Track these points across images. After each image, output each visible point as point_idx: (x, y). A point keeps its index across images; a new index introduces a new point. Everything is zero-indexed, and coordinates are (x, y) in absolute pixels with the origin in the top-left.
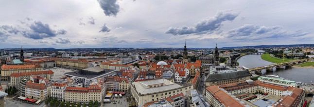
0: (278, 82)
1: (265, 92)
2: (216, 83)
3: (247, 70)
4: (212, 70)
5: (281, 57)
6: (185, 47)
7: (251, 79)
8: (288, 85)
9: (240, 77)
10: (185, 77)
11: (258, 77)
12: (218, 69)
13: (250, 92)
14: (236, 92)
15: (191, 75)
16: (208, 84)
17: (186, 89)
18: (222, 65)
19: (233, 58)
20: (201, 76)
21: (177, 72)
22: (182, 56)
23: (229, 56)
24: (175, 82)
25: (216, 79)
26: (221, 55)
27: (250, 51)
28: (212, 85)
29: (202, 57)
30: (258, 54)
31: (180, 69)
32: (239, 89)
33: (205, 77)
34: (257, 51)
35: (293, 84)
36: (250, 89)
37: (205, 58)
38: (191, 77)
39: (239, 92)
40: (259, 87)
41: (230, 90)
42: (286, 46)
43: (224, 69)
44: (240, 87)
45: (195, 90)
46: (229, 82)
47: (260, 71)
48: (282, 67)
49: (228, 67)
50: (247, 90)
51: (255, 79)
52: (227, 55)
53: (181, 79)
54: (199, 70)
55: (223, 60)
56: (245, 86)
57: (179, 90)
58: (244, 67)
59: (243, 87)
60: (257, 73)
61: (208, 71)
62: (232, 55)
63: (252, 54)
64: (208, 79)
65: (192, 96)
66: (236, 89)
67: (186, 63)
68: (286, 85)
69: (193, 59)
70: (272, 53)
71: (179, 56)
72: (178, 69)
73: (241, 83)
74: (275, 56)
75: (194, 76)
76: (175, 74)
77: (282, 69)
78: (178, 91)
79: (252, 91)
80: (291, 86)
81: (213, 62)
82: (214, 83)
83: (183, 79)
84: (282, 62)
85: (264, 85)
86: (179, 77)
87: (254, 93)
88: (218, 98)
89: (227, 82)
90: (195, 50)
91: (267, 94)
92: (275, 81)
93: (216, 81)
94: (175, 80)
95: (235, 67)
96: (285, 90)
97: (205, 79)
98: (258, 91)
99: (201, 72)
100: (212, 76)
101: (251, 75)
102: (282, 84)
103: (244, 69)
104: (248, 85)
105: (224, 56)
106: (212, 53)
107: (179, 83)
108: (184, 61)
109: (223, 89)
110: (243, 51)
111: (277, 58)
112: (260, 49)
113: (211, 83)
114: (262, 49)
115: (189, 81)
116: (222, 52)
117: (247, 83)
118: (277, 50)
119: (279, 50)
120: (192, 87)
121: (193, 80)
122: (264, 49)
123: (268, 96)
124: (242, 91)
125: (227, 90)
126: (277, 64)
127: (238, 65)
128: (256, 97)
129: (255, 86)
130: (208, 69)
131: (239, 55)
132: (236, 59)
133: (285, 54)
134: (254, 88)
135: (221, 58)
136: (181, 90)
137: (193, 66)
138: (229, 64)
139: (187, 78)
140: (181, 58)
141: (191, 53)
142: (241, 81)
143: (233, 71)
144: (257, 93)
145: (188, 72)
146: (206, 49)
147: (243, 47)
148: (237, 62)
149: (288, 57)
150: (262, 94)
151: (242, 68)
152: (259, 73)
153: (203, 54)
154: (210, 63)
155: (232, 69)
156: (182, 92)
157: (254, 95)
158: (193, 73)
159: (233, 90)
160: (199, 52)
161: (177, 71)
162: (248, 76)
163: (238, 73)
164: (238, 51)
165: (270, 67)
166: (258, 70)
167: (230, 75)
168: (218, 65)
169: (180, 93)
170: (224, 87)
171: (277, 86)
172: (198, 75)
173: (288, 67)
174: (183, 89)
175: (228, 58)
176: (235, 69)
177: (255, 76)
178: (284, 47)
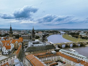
0: (73, 55)
1: (64, 61)
2: (32, 52)
3: (53, 44)
4: (30, 44)
5: (77, 37)
6: (11, 28)
7: (55, 50)
8: (81, 59)
9: (48, 49)
10: (10, 50)
11: (60, 50)
12: (34, 43)
13: (53, 60)
14: (45, 59)
15: (15, 48)
16: (27, 54)
17: (11, 59)
18: (37, 40)
19: (44, 36)
20: (23, 48)
21: (4, 47)
22: (9, 35)
23: (41, 35)
24: (2, 54)
25: (32, 50)
26: (36, 34)
27: (55, 32)
28: (29, 54)
29: (23, 36)
30: (60, 34)
31: (7, 44)
32: (46, 57)
33: (25, 49)
34: (60, 32)
35: (85, 59)
36: (54, 57)
37: (26, 36)
38: (15, 49)
39: (47, 59)
40: (60, 57)
41: (41, 58)
42: (82, 30)
43: (38, 43)
44: (47, 56)
45: (18, 59)
46: (41, 52)
47: (61, 46)
48: (77, 45)
49: (40, 42)
50: (52, 58)
51: (57, 51)
52: (41, 34)
53: (8, 51)
54: (21, 44)
55: (37, 38)
56: (51, 55)
57: (6, 60)
58: (51, 42)
59: (49, 56)
60: (59, 47)
61: (27, 44)
62: (43, 34)
63: (56, 34)
64: (27, 50)
65: (15, 64)
66: (45, 57)
67: (12, 40)
68: (79, 58)
69: (17, 37)
70: (71, 34)
71: (6, 35)
72: (5, 44)
73: (48, 53)
74: (72, 37)
75: (18, 49)
76: (3, 48)
77: (77, 46)
78: (4, 62)
79: (55, 59)
80: (83, 60)
81: (31, 39)
82: (31, 53)
83: (9, 51)
84: (78, 41)
85: (63, 55)
86: (6, 50)
87: (56, 60)
88: (33, 63)
89: (40, 52)
90: (19, 31)
91: (65, 63)
92: (71, 54)
93: (32, 51)
94: (2, 53)
95: (45, 42)
96: (78, 63)
97: (25, 50)
98: (59, 60)
99: (23, 46)
100: (30, 48)
101: (55, 48)
102: (76, 58)
103: (51, 43)
104: (52, 55)
105: (38, 35)
106: (31, 33)
107: (6, 55)
108: (10, 38)
109: (36, 57)
110: (51, 32)
111: (74, 38)
112: (62, 31)
113: (29, 53)
114: (64, 31)
115: (14, 52)
116: (37, 32)
117: (52, 53)
118: (74, 32)
119: (76, 32)
120: (16, 57)
121: (17, 51)
122: (65, 31)
123: (65, 64)
124: (48, 59)
125: (39, 58)
126: (73, 42)
127: (47, 41)
128: (57, 64)
129: (57, 55)
130: (27, 43)
131: (48, 34)
132: (46, 37)
133: (80, 36)
134: (57, 57)
135: (36, 36)
136: (7, 60)
137: (17, 41)
138: (41, 40)
139: (12, 50)
140: (8, 36)
141: (16, 32)
142: (48, 51)
143: (43, 45)
144: (58, 61)
145: (13, 46)
146: (26, 30)
147: (51, 29)
148: (47, 39)
149: (83, 38)
150: (62, 62)
151: (50, 43)
152: (60, 47)
153: (24, 33)
154: (29, 39)
155: (43, 43)
156: (8, 61)
157: (56, 62)
158: (17, 46)
159: (43, 58)
160: (22, 32)
161: (4, 45)
162: (53, 48)
163: (47, 46)
164: (47, 32)
165: (68, 44)
166: (60, 45)
167: (41, 47)
168: (34, 40)
169: (6, 62)
170: (38, 55)
171: (72, 58)
172: (20, 48)
173: (82, 45)
174: (8, 59)
175: (41, 36)
176: (45, 43)
177: (57, 48)
178: (80, 31)
